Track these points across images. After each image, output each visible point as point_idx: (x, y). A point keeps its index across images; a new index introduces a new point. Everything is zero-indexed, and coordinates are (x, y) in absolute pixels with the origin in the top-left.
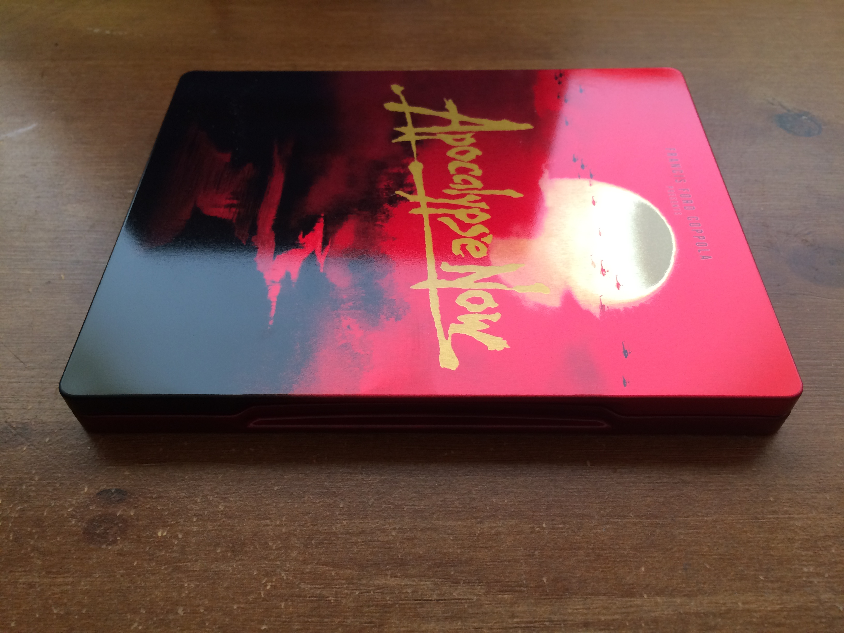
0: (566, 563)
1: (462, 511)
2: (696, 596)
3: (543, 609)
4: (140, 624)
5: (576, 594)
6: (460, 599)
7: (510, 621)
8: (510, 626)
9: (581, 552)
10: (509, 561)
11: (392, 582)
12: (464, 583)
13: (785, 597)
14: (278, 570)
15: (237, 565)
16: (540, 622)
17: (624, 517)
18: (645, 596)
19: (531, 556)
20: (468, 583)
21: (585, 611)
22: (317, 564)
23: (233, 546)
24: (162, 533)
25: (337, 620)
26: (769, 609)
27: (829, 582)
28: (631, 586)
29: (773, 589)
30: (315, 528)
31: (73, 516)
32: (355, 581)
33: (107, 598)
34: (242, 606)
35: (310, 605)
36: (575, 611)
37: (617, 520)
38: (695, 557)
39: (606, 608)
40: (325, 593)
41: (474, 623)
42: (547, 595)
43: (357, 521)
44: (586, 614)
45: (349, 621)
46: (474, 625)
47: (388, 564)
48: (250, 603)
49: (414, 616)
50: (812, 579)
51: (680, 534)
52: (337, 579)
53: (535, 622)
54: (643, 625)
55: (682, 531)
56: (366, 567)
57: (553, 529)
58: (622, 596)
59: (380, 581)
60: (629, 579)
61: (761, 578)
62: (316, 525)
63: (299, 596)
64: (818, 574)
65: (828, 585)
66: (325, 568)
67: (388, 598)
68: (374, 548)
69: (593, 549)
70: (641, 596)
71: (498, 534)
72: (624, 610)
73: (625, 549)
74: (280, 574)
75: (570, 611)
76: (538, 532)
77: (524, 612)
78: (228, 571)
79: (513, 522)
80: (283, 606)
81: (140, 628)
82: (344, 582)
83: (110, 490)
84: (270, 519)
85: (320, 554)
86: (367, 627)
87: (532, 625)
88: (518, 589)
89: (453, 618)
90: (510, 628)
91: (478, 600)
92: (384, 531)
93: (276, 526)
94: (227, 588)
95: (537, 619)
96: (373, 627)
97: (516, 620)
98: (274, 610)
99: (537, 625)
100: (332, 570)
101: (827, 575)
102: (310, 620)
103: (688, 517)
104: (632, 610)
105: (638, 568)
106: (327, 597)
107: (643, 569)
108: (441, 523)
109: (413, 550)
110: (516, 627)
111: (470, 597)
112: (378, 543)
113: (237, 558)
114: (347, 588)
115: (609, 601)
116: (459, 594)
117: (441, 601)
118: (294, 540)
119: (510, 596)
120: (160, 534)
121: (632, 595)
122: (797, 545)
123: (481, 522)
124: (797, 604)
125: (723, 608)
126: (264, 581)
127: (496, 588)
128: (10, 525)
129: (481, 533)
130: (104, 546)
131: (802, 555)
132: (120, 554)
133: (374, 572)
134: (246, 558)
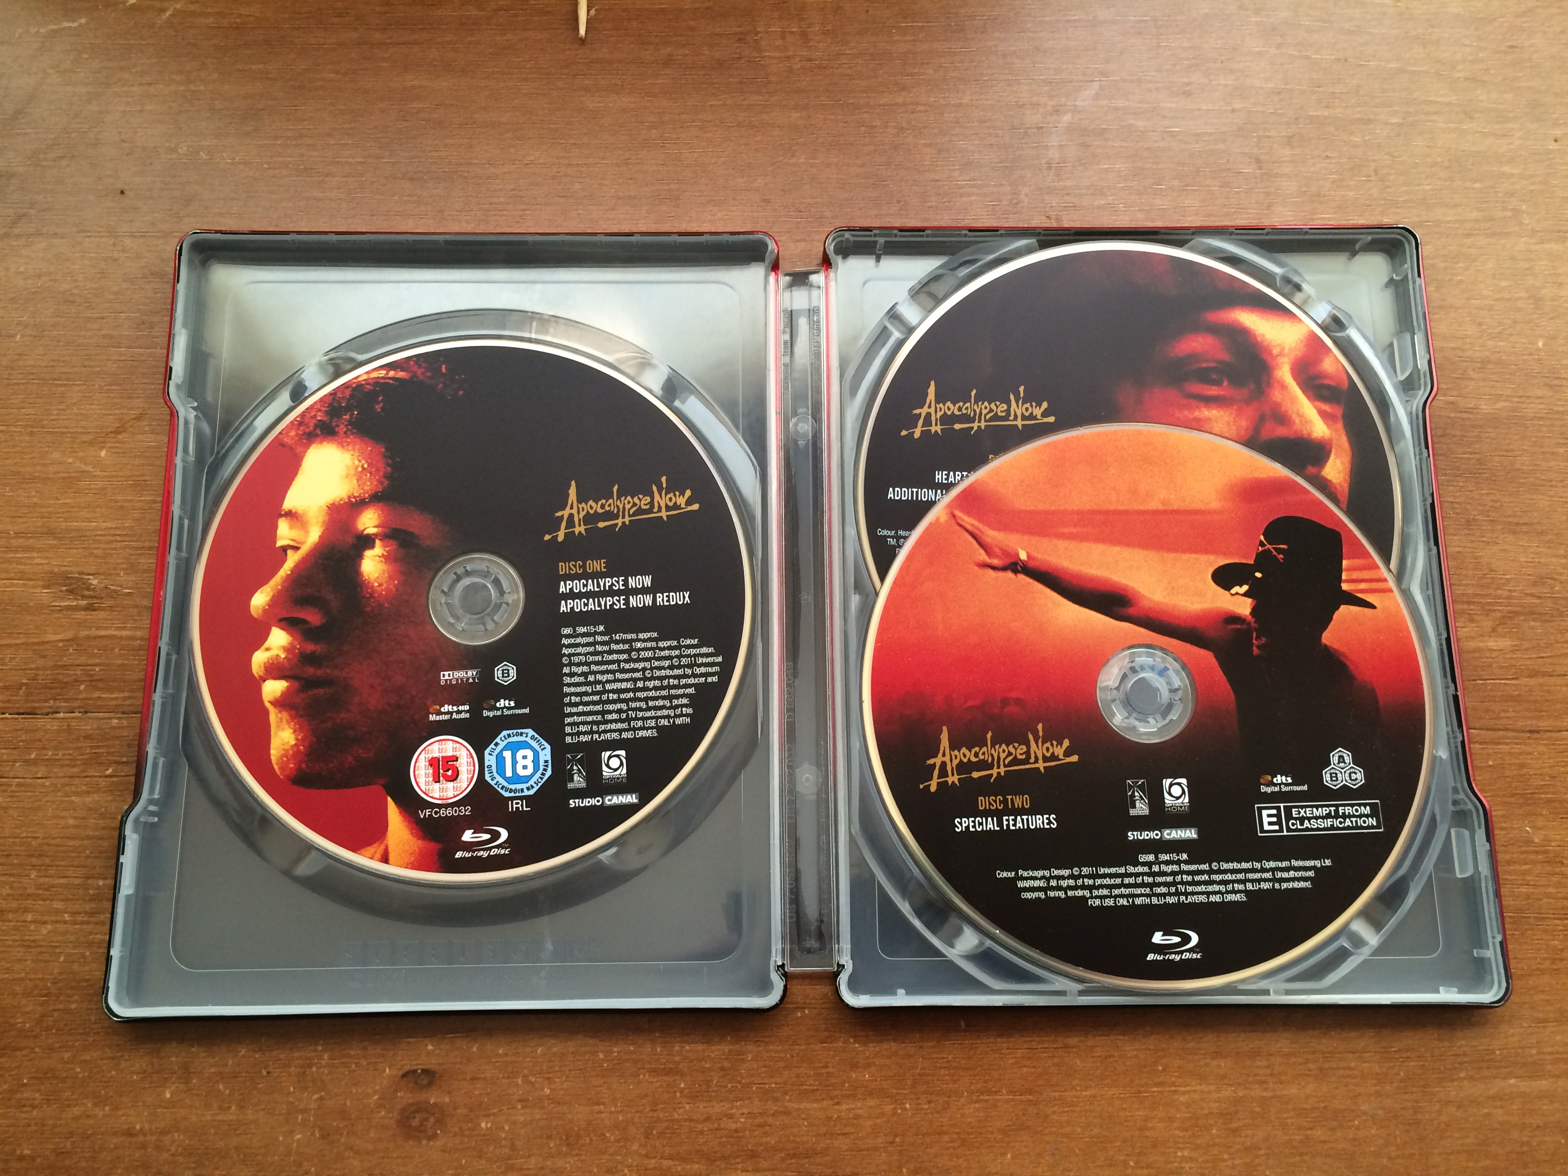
0: (928, 1150)
1: (817, 1090)
9: (946, 1138)
10: (868, 1150)
14: (620, 1167)
15: (575, 1161)
17: (996, 1093)
19: (891, 1143)
22: (661, 1158)
23: (567, 1139)
24: (486, 1125)
30: (655, 1114)
31: (381, 1106)
37: (987, 1097)
38: (1065, 1140)
43: (701, 1105)
47: (737, 1157)
50: (1183, 1165)
51: (1054, 1113)
55: (1055, 1109)
56: (714, 1161)
57: (916, 1110)
61: (1132, 1164)
62: (656, 1111)
64: (1191, 1159)
66: (671, 1162)
68: (721, 1137)
69: (957, 1133)
71: (857, 1117)
73: (992, 1133)
74: (623, 1171)
76: (900, 1114)
78: (566, 1168)
79: (871, 1102)
83: (415, 1071)
84: (604, 1104)
85: (664, 1146)
92: (730, 1117)
93: (611, 1113)
100: (679, 1165)
101: (1200, 1160)
103: (1065, 1091)
105: (1003, 1154)
107: (1009, 1156)
108: (794, 1105)
109: (764, 1139)
112: (726, 1132)
113: (574, 1153)
118: (632, 1130)
120: (483, 1125)
122: (1175, 1125)
123: (838, 1103)
128: (312, 1118)
129: (839, 1117)
130: (424, 1142)
131: (1179, 1137)
132: (444, 1151)
133: (723, 1166)
134: (584, 1153)
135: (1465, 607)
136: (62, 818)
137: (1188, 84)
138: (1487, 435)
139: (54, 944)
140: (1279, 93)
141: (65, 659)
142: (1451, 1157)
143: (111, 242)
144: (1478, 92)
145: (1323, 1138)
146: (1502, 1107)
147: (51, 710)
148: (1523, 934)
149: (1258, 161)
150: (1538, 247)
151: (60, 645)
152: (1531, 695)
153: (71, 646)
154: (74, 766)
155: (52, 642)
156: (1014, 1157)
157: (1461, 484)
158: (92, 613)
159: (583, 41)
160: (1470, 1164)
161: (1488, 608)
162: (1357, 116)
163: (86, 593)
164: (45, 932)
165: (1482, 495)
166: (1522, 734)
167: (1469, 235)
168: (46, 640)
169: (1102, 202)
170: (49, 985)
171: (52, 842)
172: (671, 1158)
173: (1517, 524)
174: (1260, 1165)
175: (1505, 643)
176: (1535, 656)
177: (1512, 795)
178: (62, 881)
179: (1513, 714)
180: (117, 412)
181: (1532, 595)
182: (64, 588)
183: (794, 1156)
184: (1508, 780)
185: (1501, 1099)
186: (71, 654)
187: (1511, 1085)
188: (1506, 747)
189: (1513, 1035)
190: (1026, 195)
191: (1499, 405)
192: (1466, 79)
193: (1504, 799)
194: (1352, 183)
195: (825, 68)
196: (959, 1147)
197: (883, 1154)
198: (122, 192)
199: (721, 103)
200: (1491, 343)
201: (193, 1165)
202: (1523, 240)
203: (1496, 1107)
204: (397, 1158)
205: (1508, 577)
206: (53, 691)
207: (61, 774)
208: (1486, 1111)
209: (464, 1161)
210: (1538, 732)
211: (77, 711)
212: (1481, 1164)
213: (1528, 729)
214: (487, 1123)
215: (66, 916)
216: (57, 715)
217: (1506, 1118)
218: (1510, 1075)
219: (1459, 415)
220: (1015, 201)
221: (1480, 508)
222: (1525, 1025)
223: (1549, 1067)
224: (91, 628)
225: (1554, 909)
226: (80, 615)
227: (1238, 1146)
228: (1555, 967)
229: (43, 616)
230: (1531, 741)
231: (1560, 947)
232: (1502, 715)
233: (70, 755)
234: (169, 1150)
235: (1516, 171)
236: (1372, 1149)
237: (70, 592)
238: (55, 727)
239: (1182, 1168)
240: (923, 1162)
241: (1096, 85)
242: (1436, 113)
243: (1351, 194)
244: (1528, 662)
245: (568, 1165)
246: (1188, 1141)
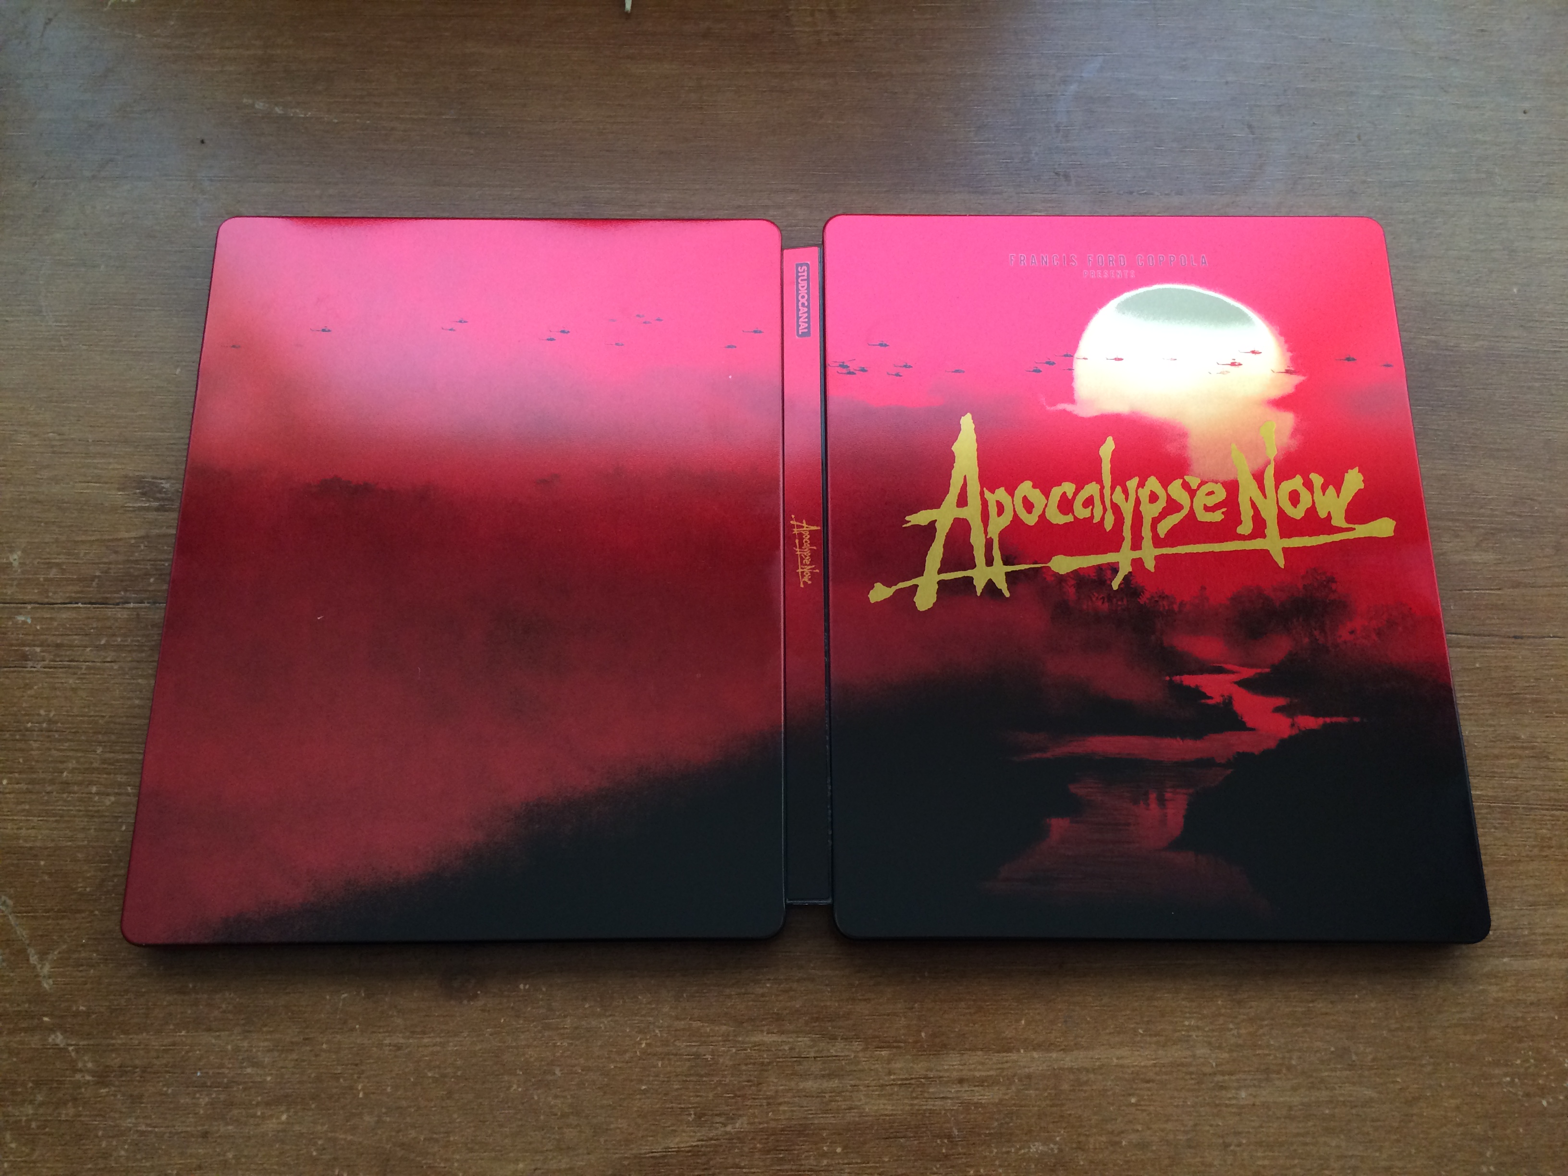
0: (946, 1016)
2: (1072, 1051)
3: (919, 1066)
4: (519, 1086)
5: (954, 1049)
6: (836, 1056)
7: (886, 1078)
8: (887, 1083)
10: (888, 1015)
11: (768, 1039)
12: (842, 1039)
13: (1160, 1052)
14: (651, 1028)
15: (608, 1022)
16: (916, 1078)
18: (1022, 1051)
20: (845, 1039)
21: (961, 1067)
22: (690, 1019)
23: (601, 1001)
24: (524, 987)
25: (716, 1079)
26: (1142, 1064)
27: (1208, 1036)
28: (1009, 1041)
29: (1150, 1043)
30: (685, 979)
32: (731, 1038)
33: (481, 1059)
34: (619, 1065)
35: (688, 1064)
36: (952, 1067)
38: (1078, 1008)
39: (983, 1064)
40: (702, 1050)
41: (851, 1080)
42: (924, 1051)
44: (962, 1070)
45: (728, 1080)
46: (851, 1082)
47: (763, 1019)
48: (627, 1062)
49: (792, 1074)
51: (1067, 983)
52: (713, 1036)
53: (912, 1079)
54: (1016, 1081)
55: (1068, 979)
56: (741, 1023)
57: (935, 978)
58: (998, 1052)
59: (757, 1038)
60: (1008, 1033)
61: (1141, 1031)
62: (686, 976)
63: (676, 1055)
64: (1198, 1028)
65: (1205, 1039)
66: (699, 1024)
67: (765, 1056)
68: (749, 1001)
69: (974, 1000)
70: (1018, 1051)
72: (1000, 1066)
74: (654, 1031)
75: (946, 1067)
76: (920, 982)
77: (901, 1069)
78: (601, 1028)
80: (660, 1065)
81: (520, 1089)
82: (720, 1038)
85: (693, 1008)
86: (746, 1086)
87: (908, 1082)
88: (895, 1044)
89: (830, 1076)
90: (887, 1085)
91: (855, 1057)
92: (758, 982)
94: (601, 1046)
95: (913, 1076)
96: (751, 1086)
97: (892, 1077)
98: (652, 1069)
99: (913, 1081)
100: (707, 1027)
101: (1207, 1029)
102: (688, 1079)
104: (1009, 1065)
105: (1018, 1021)
106: (704, 1055)
107: (1023, 1022)
108: (818, 972)
109: (789, 1004)
110: (892, 1084)
111: (847, 1054)
113: (607, 1014)
114: (723, 1046)
115: (986, 1057)
116: (836, 1051)
117: (819, 1059)
119: (888, 1052)
121: (1009, 1050)
124: (1171, 1059)
125: (1097, 1064)
126: (638, 1039)
127: (874, 1044)
130: (465, 1002)
131: (1186, 1007)
132: (483, 1011)
133: (750, 1028)
134: (617, 1014)
135: (1450, 524)
136: (129, 698)
137: (1185, 60)
138: (1467, 370)
139: (116, 815)
140: (1269, 68)
141: (136, 554)
142: (1449, 1030)
143: (192, 184)
144: (1452, 69)
145: (1324, 1010)
146: (1497, 985)
147: (121, 600)
148: (1512, 823)
149: (1250, 127)
150: (1510, 205)
151: (133, 541)
152: (1514, 604)
153: (142, 543)
154: (143, 651)
155: (125, 538)
156: (1028, 1023)
157: (1444, 414)
158: (162, 513)
159: (628, 15)
160: (1468, 1037)
161: (1471, 525)
162: (1341, 89)
163: (158, 495)
164: (108, 803)
165: (1464, 423)
166: (1507, 640)
167: (1446, 194)
168: (119, 537)
169: (1107, 161)
170: (111, 852)
171: (118, 720)
172: (700, 1019)
173: (1498, 450)
174: (1264, 1034)
175: (1491, 557)
176: (1517, 569)
177: (1499, 695)
178: (127, 756)
179: (1498, 621)
180: (192, 334)
181: (1513, 514)
182: (138, 491)
183: (817, 1019)
184: (1495, 681)
185: (1496, 977)
186: (142, 551)
187: (1504, 964)
188: (1491, 651)
189: (1506, 917)
190: (1037, 154)
191: (1477, 344)
192: (1440, 58)
193: (1491, 699)
194: (1337, 147)
195: (851, 41)
196: (974, 1013)
197: (903, 1019)
198: (202, 142)
199: (754, 70)
200: (1469, 289)
201: (243, 1022)
202: (1497, 198)
203: (1490, 984)
204: (438, 1016)
205: (1490, 497)
206: (124, 584)
207: (130, 659)
208: (1481, 987)
209: (502, 1021)
210: (1522, 638)
211: (146, 602)
212: (1478, 1038)
213: (1512, 635)
214: (525, 985)
215: (129, 788)
216: (126, 605)
217: (1500, 995)
218: (1503, 955)
219: (1441, 352)
220: (1025, 159)
221: (1462, 435)
222: (1516, 907)
223: (1541, 948)
224: (162, 526)
225: (1541, 800)
226: (152, 515)
227: (1242, 1017)
228: (1544, 854)
229: (117, 515)
230: (1514, 646)
231: (1548, 836)
232: (1488, 622)
233: (138, 641)
234: (220, 1008)
235: (1488, 139)
236: (1373, 1021)
237: (144, 494)
238: (125, 616)
239: (1190, 1036)
240: (940, 1027)
241: (1100, 59)
242: (1413, 87)
243: (1337, 156)
244: (1511, 575)
245: (601, 1025)
246: (1194, 1010)
